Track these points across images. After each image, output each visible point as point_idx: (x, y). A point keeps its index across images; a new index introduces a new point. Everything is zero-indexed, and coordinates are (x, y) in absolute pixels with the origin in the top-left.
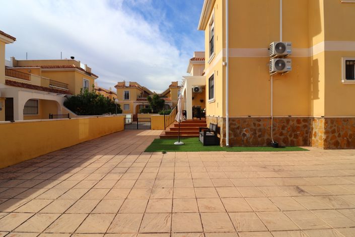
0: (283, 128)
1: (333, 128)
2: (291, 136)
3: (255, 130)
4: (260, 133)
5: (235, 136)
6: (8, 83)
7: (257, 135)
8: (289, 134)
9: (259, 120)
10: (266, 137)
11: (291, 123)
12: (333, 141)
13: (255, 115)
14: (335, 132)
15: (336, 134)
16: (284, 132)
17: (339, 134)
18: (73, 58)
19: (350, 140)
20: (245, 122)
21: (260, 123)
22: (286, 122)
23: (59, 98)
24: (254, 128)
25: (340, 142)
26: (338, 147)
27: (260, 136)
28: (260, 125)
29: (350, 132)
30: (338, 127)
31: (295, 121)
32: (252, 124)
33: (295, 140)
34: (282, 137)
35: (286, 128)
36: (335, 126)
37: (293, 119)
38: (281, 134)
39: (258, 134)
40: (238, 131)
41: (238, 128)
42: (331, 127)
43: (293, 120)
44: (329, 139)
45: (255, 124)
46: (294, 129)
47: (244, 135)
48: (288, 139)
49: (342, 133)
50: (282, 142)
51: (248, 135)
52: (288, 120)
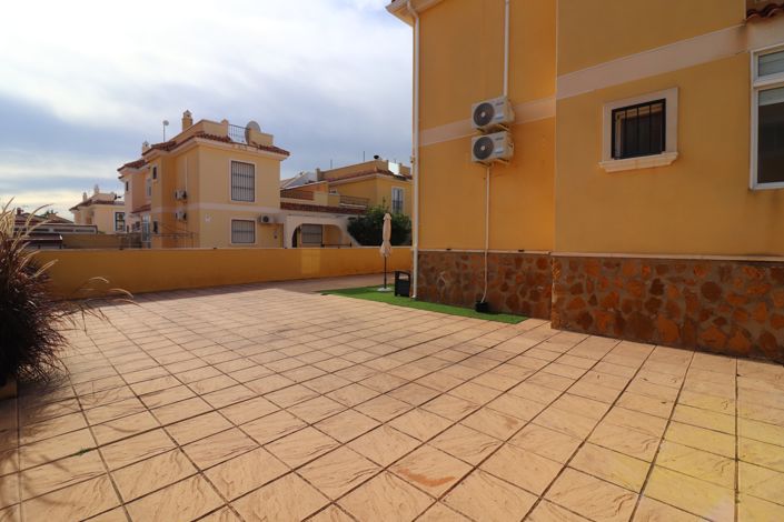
0: (508, 275)
1: (577, 281)
2: (523, 293)
3: (458, 275)
4: (467, 282)
5: (429, 284)
6: (284, 206)
7: (462, 285)
8: (520, 288)
9: (465, 256)
10: (477, 290)
11: (525, 265)
12: (577, 312)
13: (458, 248)
14: (581, 292)
15: (585, 297)
16: (511, 284)
17: (594, 297)
18: (376, 157)
19: (626, 317)
20: (442, 259)
21: (466, 262)
22: (513, 261)
23: (340, 222)
24: (456, 271)
25: (594, 317)
26: (591, 329)
27: (466, 287)
28: (466, 266)
29: (624, 296)
30: (589, 279)
31: (534, 263)
32: (454, 263)
33: (532, 302)
34: (506, 295)
35: (514, 277)
36: (581, 276)
37: (530, 258)
38: (505, 288)
39: (463, 283)
40: (433, 275)
41: (432, 269)
42: (571, 278)
43: (530, 261)
44: (564, 307)
45: (458, 264)
46: (532, 281)
47: (442, 283)
48: (517, 299)
49: (601, 296)
50: (505, 305)
51: (447, 283)
52: (518, 259)
